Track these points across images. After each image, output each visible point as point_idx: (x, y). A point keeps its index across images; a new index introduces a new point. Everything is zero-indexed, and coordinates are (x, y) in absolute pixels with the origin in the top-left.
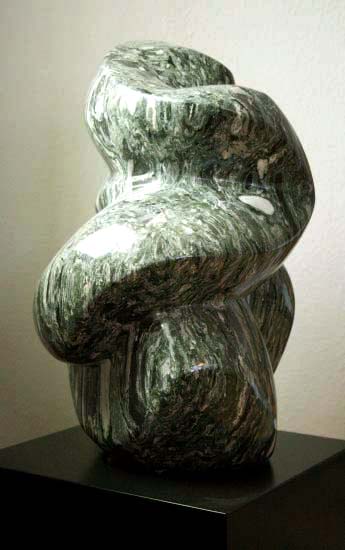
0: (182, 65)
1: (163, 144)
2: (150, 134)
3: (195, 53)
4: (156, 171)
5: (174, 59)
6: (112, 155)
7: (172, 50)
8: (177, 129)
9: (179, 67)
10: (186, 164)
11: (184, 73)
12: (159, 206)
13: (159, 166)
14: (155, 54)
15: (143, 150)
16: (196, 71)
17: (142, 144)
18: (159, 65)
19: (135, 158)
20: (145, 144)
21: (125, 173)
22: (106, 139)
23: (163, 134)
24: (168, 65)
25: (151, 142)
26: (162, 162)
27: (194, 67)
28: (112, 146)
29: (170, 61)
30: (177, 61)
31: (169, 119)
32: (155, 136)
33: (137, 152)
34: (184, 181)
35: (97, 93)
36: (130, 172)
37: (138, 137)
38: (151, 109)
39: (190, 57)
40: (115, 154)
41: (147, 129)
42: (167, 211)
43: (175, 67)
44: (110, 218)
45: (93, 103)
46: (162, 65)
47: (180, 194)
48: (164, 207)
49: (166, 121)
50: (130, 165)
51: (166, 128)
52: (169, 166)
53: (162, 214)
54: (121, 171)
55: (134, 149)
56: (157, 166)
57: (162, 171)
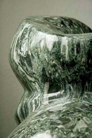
0: (69, 25)
1: (72, 71)
2: (63, 64)
3: (75, 20)
4: (65, 90)
5: (64, 22)
6: (33, 80)
7: (62, 18)
8: (83, 60)
9: (68, 27)
10: (87, 84)
11: (71, 30)
12: (77, 114)
13: (68, 86)
14: (52, 19)
15: (57, 75)
16: (78, 29)
17: (56, 71)
18: (57, 25)
19: (50, 81)
20: (59, 71)
21: (42, 91)
22: (29, 69)
23: (72, 63)
24: (62, 25)
25: (64, 70)
26: (70, 83)
27: (76, 27)
28: (34, 73)
29: (62, 23)
30: (67, 23)
31: (78, 52)
32: (67, 65)
33: (52, 77)
34: (86, 96)
35: (22, 39)
36: (46, 91)
37: (54, 66)
38: (64, 46)
39: (73, 21)
40: (35, 78)
41: (62, 60)
42: (84, 118)
43: (66, 26)
44: (42, 125)
45: (19, 46)
46: (59, 25)
47: (86, 105)
48: (80, 115)
49: (76, 54)
50: (46, 86)
51: (76, 59)
52: (75, 85)
53: (81, 120)
54: (39, 90)
55: (50, 74)
56: (67, 86)
57: (70, 90)
